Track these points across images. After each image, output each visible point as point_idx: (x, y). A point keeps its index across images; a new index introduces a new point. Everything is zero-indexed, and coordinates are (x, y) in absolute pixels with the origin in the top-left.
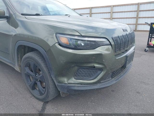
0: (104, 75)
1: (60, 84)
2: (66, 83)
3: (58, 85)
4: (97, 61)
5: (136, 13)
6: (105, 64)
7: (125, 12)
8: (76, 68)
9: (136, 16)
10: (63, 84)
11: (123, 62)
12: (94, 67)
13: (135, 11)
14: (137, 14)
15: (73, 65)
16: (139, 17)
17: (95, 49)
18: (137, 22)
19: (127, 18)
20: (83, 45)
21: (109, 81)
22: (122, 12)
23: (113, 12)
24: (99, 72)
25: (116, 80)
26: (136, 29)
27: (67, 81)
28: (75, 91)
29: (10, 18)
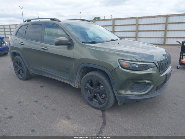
0: (152, 88)
1: (120, 95)
2: (124, 94)
3: (117, 96)
4: (147, 79)
5: (164, 25)
6: (153, 80)
7: (152, 24)
8: (132, 83)
9: (164, 29)
10: (122, 95)
11: (164, 79)
12: (145, 83)
13: (163, 24)
14: (166, 26)
15: (131, 81)
16: (168, 30)
17: (147, 70)
18: (165, 35)
19: (154, 31)
20: (137, 67)
21: (155, 93)
22: (149, 24)
23: (139, 25)
24: (149, 86)
25: (159, 93)
26: (164, 43)
27: (125, 93)
28: (131, 100)
29: (72, 45)
